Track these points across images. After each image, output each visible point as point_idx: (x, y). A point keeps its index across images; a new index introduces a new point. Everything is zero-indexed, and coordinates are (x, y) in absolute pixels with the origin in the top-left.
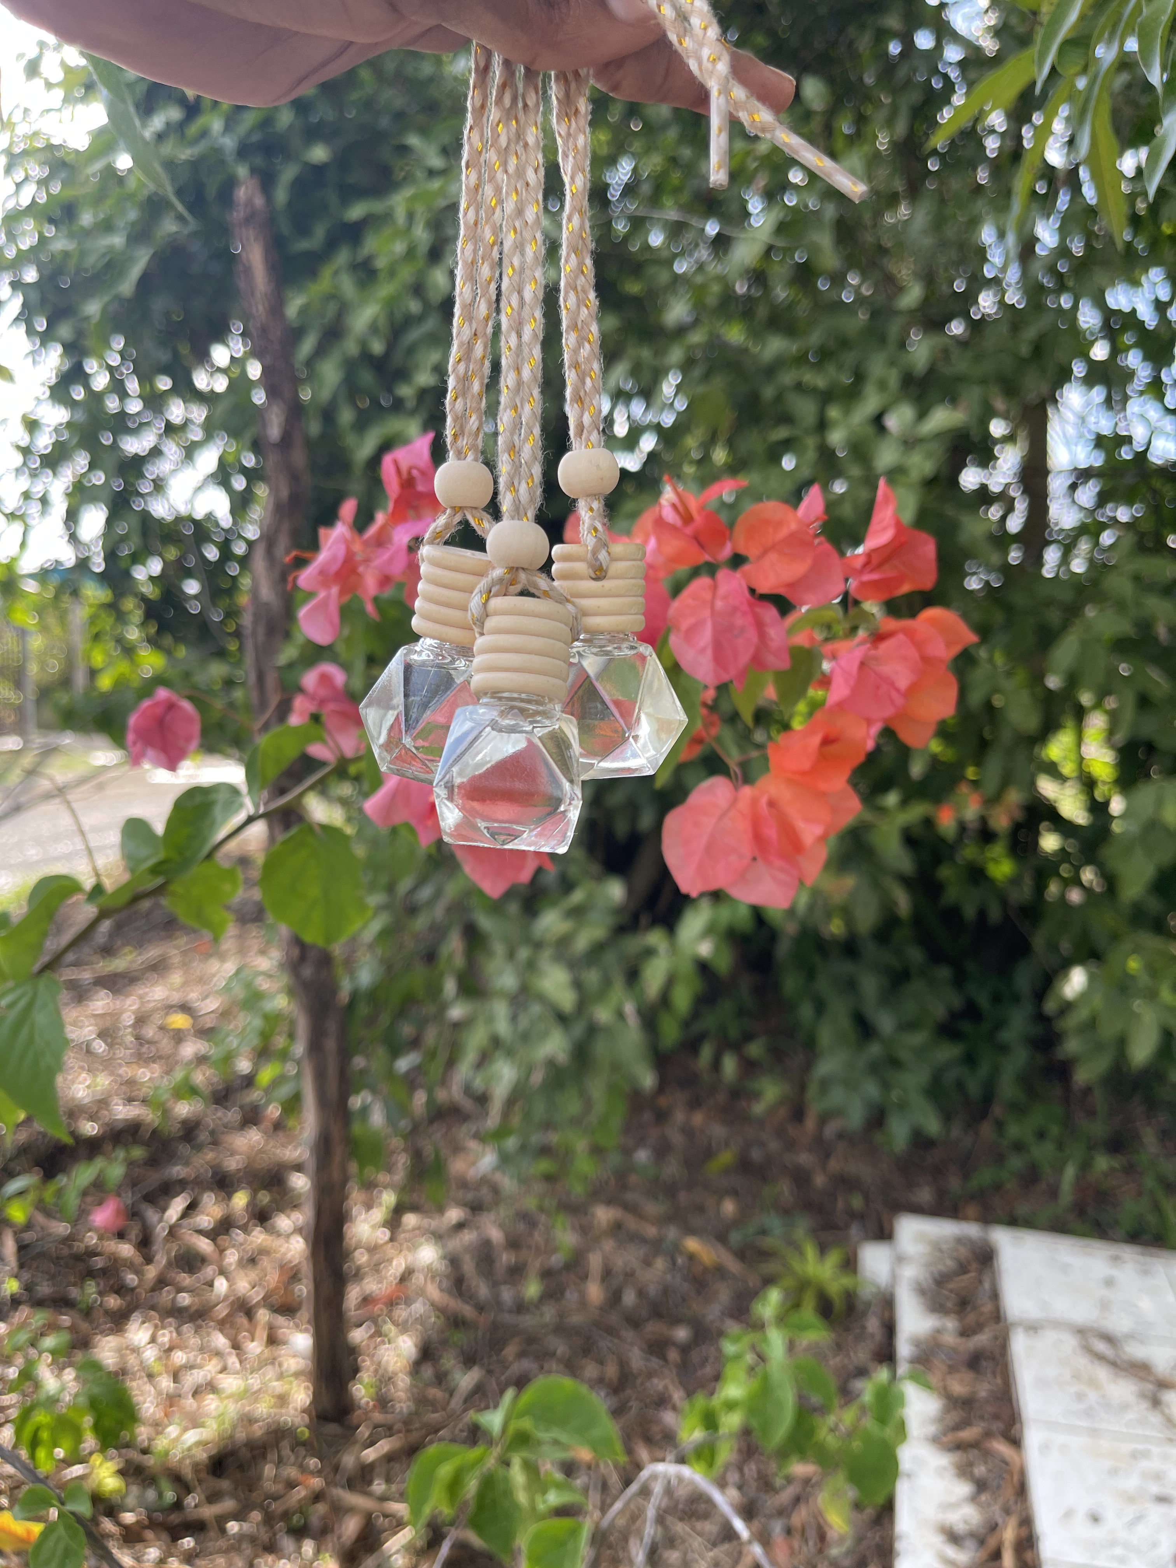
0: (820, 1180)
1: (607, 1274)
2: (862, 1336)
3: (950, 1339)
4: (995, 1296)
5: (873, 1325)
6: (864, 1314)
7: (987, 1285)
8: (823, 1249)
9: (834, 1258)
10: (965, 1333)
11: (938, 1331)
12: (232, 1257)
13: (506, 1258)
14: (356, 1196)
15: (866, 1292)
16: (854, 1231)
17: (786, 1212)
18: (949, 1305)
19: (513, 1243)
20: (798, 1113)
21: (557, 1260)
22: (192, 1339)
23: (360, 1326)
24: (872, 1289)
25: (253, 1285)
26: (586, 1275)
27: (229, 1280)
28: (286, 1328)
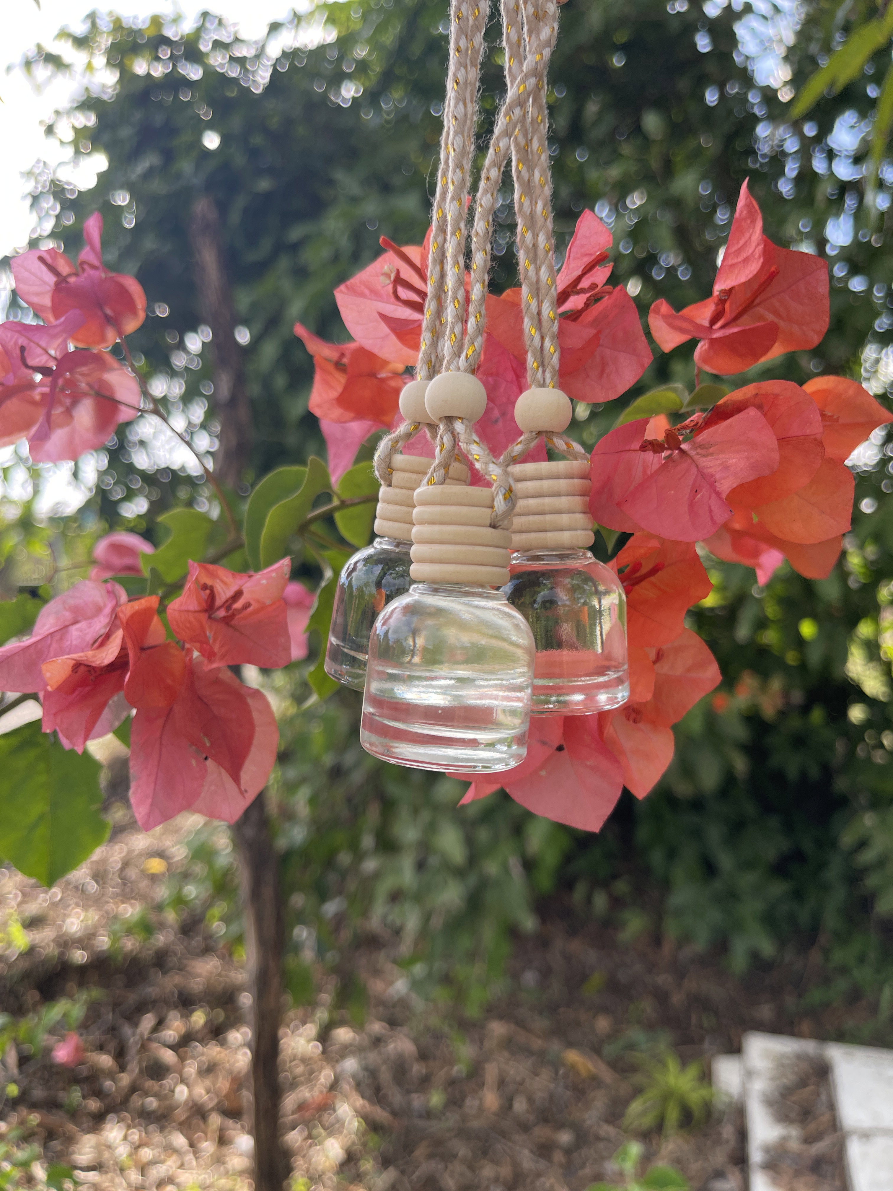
0: (677, 999)
1: (502, 1083)
2: (718, 1141)
3: (794, 1145)
4: (832, 1106)
5: (728, 1131)
6: (719, 1121)
7: (824, 1097)
8: (683, 1063)
9: (692, 1072)
10: (808, 1140)
11: (784, 1139)
12: (191, 1069)
13: (417, 1069)
15: (720, 1102)
16: (708, 1045)
17: (650, 1027)
18: (793, 1115)
19: (423, 1056)
20: (657, 941)
21: (459, 1069)
22: (157, 1138)
23: (294, 1129)
24: (725, 1099)
25: (208, 1092)
26: (483, 1084)
27: (188, 1087)
28: (234, 1129)
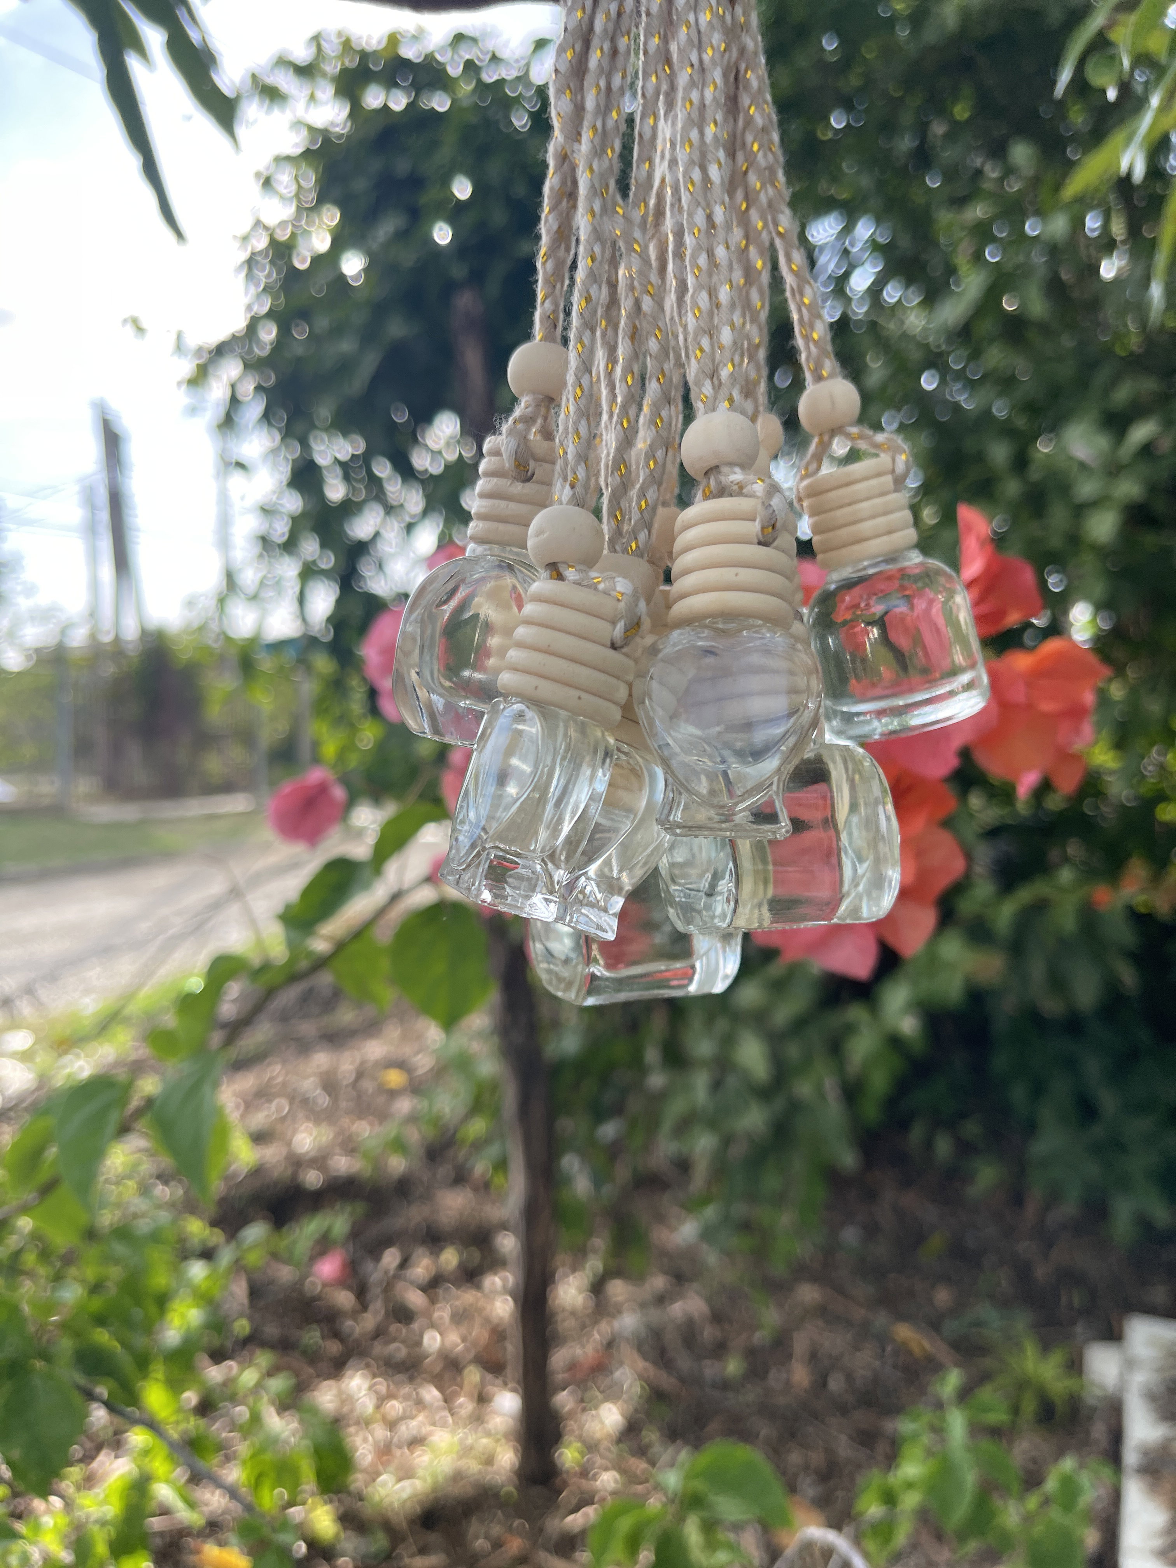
0: (1041, 1272)
1: (813, 1356)
2: (1086, 1439)
5: (1099, 1431)
6: (1090, 1418)
8: (1046, 1347)
9: (1057, 1358)
11: (1168, 1441)
12: (443, 1313)
13: (709, 1333)
14: (562, 1259)
15: (1092, 1397)
16: (1079, 1329)
17: (1004, 1304)
19: (717, 1317)
20: (1017, 1199)
21: (761, 1337)
22: (406, 1389)
23: (564, 1389)
24: (1098, 1392)
25: (464, 1340)
26: (790, 1356)
27: (441, 1334)
28: (493, 1385)
